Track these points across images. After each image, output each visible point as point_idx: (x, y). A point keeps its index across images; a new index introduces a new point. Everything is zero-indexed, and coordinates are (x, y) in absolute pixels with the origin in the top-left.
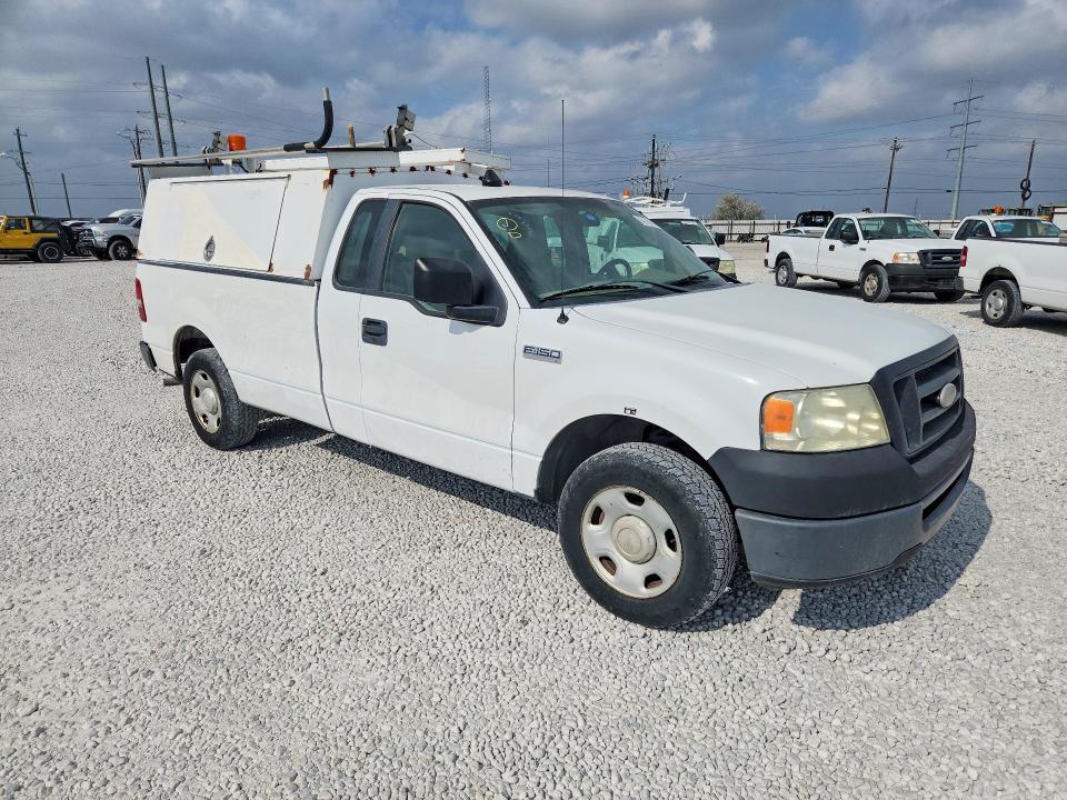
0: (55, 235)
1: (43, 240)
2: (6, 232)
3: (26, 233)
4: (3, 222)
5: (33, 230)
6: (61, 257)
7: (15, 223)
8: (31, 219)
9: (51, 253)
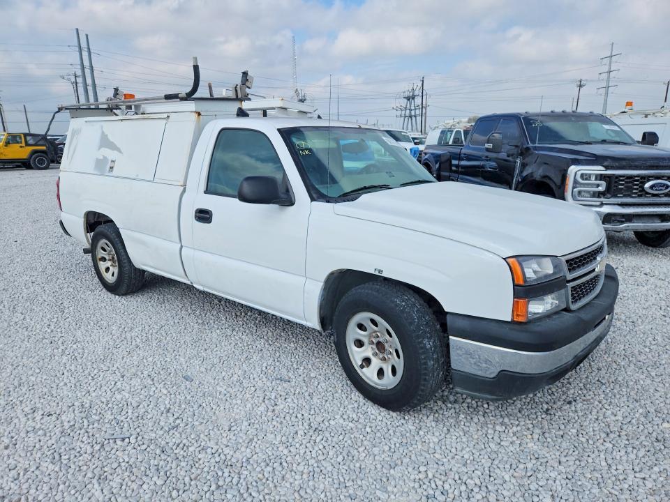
0: (44, 148)
1: (35, 152)
2: (6, 146)
3: (21, 147)
4: (4, 138)
5: (27, 144)
6: (48, 165)
7: (12, 139)
8: (25, 135)
9: (41, 162)
